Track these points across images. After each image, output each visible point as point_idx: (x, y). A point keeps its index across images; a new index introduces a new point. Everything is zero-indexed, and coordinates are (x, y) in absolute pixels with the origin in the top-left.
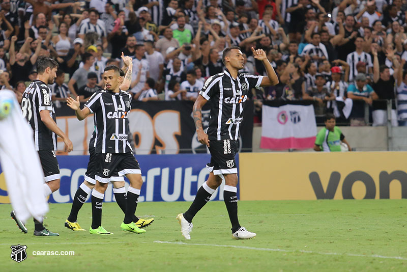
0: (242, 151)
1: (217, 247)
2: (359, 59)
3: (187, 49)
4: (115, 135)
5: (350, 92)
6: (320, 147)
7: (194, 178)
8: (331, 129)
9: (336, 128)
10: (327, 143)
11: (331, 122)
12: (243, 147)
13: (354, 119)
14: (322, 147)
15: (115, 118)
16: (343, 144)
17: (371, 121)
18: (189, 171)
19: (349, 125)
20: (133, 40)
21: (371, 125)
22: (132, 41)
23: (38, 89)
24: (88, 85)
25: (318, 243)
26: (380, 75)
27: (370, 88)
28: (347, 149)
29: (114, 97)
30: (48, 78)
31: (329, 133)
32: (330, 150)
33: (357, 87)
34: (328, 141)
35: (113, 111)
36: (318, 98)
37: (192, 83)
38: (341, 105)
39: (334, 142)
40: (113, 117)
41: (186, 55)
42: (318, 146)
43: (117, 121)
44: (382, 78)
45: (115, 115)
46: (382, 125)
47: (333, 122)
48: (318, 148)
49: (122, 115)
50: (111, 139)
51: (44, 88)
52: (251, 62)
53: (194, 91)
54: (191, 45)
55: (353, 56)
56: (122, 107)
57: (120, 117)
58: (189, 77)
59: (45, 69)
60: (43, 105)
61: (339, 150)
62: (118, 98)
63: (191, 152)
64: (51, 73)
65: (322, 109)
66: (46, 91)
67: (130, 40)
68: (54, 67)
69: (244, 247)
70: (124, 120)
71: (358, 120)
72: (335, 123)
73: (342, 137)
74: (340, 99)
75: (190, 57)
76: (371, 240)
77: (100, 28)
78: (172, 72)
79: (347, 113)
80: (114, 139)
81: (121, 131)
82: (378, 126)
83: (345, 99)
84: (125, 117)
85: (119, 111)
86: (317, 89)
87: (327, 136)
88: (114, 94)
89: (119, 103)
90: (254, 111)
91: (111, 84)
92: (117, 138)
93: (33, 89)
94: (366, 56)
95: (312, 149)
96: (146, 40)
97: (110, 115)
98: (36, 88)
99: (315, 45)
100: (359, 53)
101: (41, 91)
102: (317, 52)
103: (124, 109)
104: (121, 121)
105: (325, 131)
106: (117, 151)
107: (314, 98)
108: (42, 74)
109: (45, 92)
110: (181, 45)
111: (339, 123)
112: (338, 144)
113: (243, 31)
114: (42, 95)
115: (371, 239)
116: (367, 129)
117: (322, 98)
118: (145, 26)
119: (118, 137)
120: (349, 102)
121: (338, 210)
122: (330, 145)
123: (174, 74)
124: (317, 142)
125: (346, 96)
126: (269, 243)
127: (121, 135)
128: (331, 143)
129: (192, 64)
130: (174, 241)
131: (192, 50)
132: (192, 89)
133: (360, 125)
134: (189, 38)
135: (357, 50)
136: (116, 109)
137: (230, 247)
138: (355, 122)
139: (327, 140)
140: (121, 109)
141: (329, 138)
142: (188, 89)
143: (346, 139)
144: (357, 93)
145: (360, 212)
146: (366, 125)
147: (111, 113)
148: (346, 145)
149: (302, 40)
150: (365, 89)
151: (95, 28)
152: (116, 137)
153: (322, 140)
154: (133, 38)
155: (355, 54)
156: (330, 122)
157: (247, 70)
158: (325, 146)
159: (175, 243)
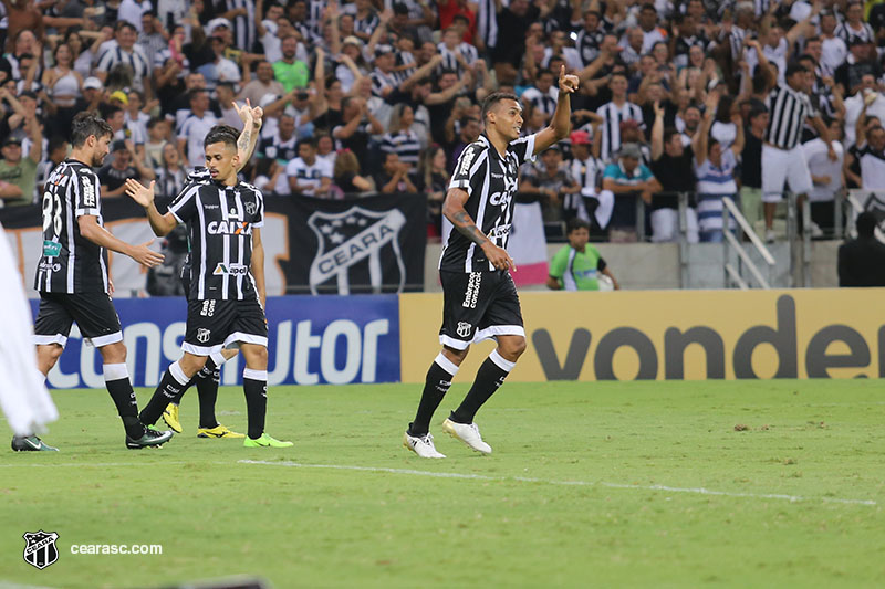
0: (406, 290)
1: (358, 471)
2: (620, 116)
3: (301, 98)
4: (222, 266)
5: (608, 179)
6: (559, 282)
7: (315, 342)
8: (580, 249)
9: (589, 247)
10: (572, 274)
11: (580, 235)
12: (407, 282)
13: (617, 229)
14: (563, 282)
15: (223, 233)
16: (604, 277)
17: (649, 232)
18: (304, 327)
19: (608, 241)
20: (199, 81)
21: (649, 241)
22: (196, 83)
23: (74, 178)
24: (114, 164)
25: (548, 463)
26: (665, 148)
27: (647, 170)
28: (612, 287)
29: (222, 194)
30: (91, 156)
31: (575, 256)
32: (578, 288)
33: (623, 170)
34: (575, 270)
35: (219, 220)
36: (549, 190)
37: (309, 161)
38: (592, 204)
39: (586, 273)
40: (219, 232)
41: (299, 109)
42: (555, 278)
43: (227, 239)
44: (668, 152)
45: (223, 228)
46: (669, 241)
47: (584, 234)
48: (555, 284)
49: (236, 228)
50: (214, 273)
51: (86, 174)
52: (422, 122)
53: (313, 177)
54: (308, 91)
55: (608, 112)
56: (237, 213)
57: (232, 232)
58: (305, 150)
59: (85, 139)
60: (82, 206)
61: (595, 288)
62: (230, 196)
63: (309, 292)
64: (98, 146)
65: (555, 211)
66: (88, 181)
67: (193, 81)
68: (103, 134)
69: (408, 472)
70: (241, 239)
71: (625, 230)
72: (587, 237)
73: (601, 266)
74: (589, 191)
75: (306, 112)
76: (649, 458)
77: (141, 59)
78: (277, 141)
79: (603, 218)
80: (222, 272)
81: (234, 259)
82: (661, 242)
83: (598, 193)
84: (243, 232)
85: (231, 220)
86: (546, 174)
87: (573, 262)
88: (223, 188)
89: (231, 205)
90: (428, 215)
91: (217, 168)
92: (226, 271)
93: (66, 177)
94: (632, 111)
95: (544, 286)
96: (223, 80)
97: (214, 228)
98: (70, 175)
99: (541, 91)
100: (620, 104)
101: (80, 180)
102: (546, 105)
103: (241, 217)
104: (234, 239)
105: (569, 252)
106: (225, 297)
107: (541, 189)
108: (80, 149)
109: (86, 181)
110: (290, 90)
111: (595, 238)
112: (594, 276)
113: (401, 68)
114: (81, 186)
115: (649, 455)
116: (642, 248)
117: (555, 190)
118: (223, 53)
119: (228, 270)
120: (607, 198)
121: (586, 402)
122: (577, 277)
123: (283, 145)
124: (553, 271)
125: (600, 186)
126: (456, 463)
127: (234, 266)
128: (579, 274)
129: (310, 127)
130: (277, 460)
131: (310, 99)
132: (309, 174)
133: (627, 241)
134: (304, 78)
135: (615, 98)
136: (226, 215)
137: (383, 472)
138: (618, 234)
139: (572, 268)
140: (236, 216)
141: (575, 264)
142: (302, 174)
143: (609, 268)
144: (623, 180)
145: (628, 404)
146: (638, 240)
147: (215, 223)
148: (609, 280)
149: (519, 80)
150: (637, 173)
151: (131, 58)
152: (224, 269)
153: (562, 269)
154: (199, 76)
155: (612, 106)
156: (578, 234)
157: (413, 137)
158: (569, 280)
159: (279, 463)
